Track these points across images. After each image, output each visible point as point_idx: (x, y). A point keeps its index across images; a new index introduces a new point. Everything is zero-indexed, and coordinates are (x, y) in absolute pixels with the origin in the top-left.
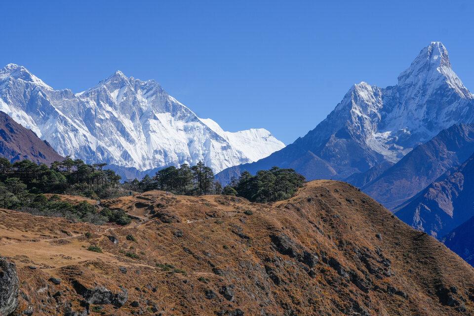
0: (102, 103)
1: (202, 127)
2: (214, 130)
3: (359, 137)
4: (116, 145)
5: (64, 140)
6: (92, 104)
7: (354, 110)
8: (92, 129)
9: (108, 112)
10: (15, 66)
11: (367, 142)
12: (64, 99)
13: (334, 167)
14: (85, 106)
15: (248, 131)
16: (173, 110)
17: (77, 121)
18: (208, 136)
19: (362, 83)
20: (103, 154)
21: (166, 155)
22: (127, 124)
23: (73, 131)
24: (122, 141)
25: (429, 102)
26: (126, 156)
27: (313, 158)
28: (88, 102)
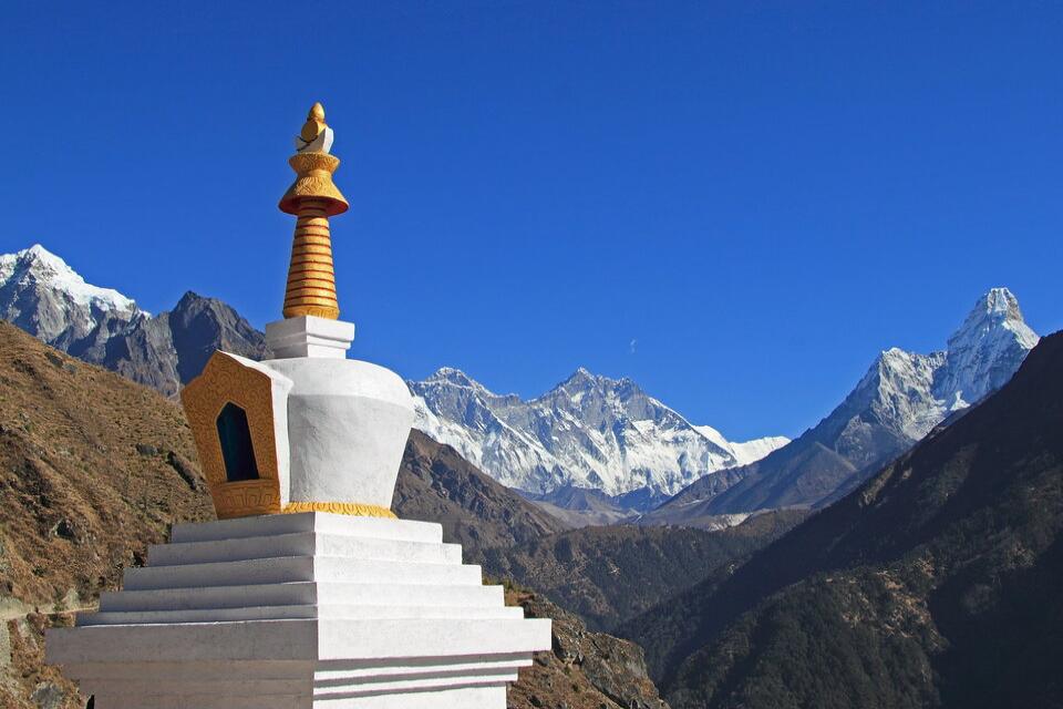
0: (559, 410)
1: (697, 436)
2: (713, 441)
3: (890, 422)
4: (580, 464)
5: (510, 459)
6: (547, 412)
7: (883, 387)
8: (548, 446)
9: (568, 422)
10: (450, 370)
11: (905, 429)
12: (509, 406)
13: (853, 462)
14: (537, 415)
15: (760, 441)
16: (657, 415)
17: (529, 436)
18: (704, 448)
19: (893, 349)
20: (561, 475)
21: (648, 476)
22: (595, 435)
23: (521, 447)
24: (589, 458)
25: (992, 370)
26: (593, 477)
27: (821, 450)
28: (542, 410)
